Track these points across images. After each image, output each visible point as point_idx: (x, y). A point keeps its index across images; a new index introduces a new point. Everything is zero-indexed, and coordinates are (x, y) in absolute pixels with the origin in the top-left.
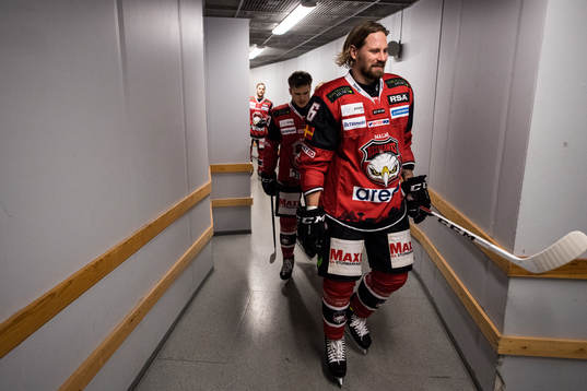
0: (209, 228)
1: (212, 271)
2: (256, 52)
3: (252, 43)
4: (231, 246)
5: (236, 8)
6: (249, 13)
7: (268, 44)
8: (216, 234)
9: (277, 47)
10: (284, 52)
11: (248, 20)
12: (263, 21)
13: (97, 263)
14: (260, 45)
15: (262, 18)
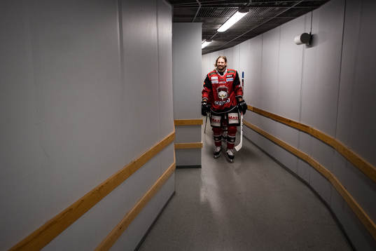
0: (173, 164)
1: (174, 194)
2: (206, 44)
3: (203, 38)
4: (188, 176)
5: (194, 16)
6: (202, 19)
7: (214, 39)
8: (178, 167)
9: (219, 40)
10: (224, 44)
11: (201, 24)
12: (211, 23)
13: (100, 188)
14: (208, 40)
15: (210, 21)
